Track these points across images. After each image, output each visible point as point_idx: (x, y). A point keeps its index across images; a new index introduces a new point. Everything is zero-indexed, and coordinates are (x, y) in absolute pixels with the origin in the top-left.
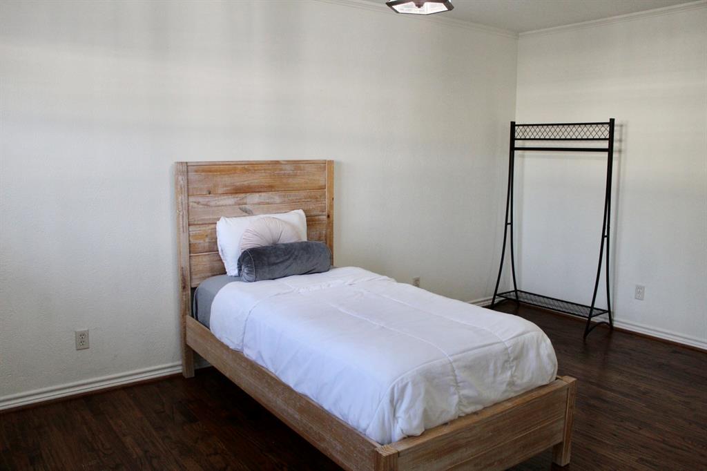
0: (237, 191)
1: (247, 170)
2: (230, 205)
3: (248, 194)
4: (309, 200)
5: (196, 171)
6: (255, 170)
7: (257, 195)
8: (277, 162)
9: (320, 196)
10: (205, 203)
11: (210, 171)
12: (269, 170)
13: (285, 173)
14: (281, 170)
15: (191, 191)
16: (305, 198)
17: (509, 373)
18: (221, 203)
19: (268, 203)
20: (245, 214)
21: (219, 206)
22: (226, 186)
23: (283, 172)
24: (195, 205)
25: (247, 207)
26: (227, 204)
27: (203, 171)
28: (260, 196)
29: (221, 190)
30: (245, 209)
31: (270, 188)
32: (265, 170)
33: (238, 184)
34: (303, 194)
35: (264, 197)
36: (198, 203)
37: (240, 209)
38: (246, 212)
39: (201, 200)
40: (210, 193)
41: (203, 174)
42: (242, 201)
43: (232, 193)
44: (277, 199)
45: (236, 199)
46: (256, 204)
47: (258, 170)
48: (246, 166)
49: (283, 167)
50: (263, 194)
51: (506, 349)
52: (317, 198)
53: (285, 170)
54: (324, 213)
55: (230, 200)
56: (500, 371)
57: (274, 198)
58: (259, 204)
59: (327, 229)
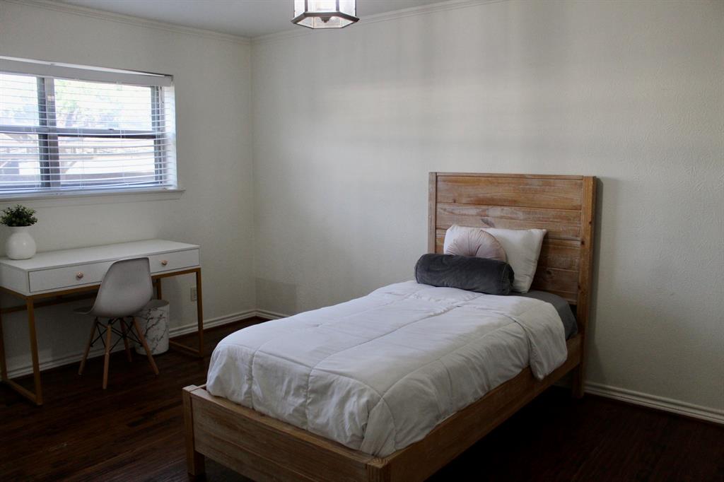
0: (479, 202)
1: (492, 183)
2: (472, 215)
3: (490, 207)
4: (558, 220)
5: (444, 181)
6: (499, 183)
7: (499, 208)
8: (521, 177)
9: (574, 218)
10: (450, 210)
11: (456, 182)
12: (512, 183)
13: (530, 189)
14: (527, 184)
15: (439, 198)
16: (554, 218)
17: (301, 400)
18: (464, 212)
19: (511, 218)
20: (487, 226)
21: (462, 215)
22: (469, 197)
23: (528, 186)
24: (442, 211)
25: (489, 219)
26: (470, 214)
27: (450, 181)
28: (503, 209)
29: (464, 200)
30: (487, 220)
31: (512, 203)
32: (509, 183)
33: (481, 195)
34: (552, 213)
35: (507, 211)
36: (445, 210)
37: (483, 220)
38: (488, 224)
39: (447, 207)
40: (455, 202)
41: (450, 183)
42: (483, 214)
43: (474, 204)
44: (521, 215)
45: (478, 210)
46: (497, 217)
47: (501, 183)
48: (490, 179)
49: (529, 181)
50: (505, 208)
51: (308, 376)
52: (570, 219)
53: (531, 185)
54: (579, 239)
55: (472, 211)
56: (292, 392)
57: (516, 214)
58: (501, 217)
59: (581, 257)
